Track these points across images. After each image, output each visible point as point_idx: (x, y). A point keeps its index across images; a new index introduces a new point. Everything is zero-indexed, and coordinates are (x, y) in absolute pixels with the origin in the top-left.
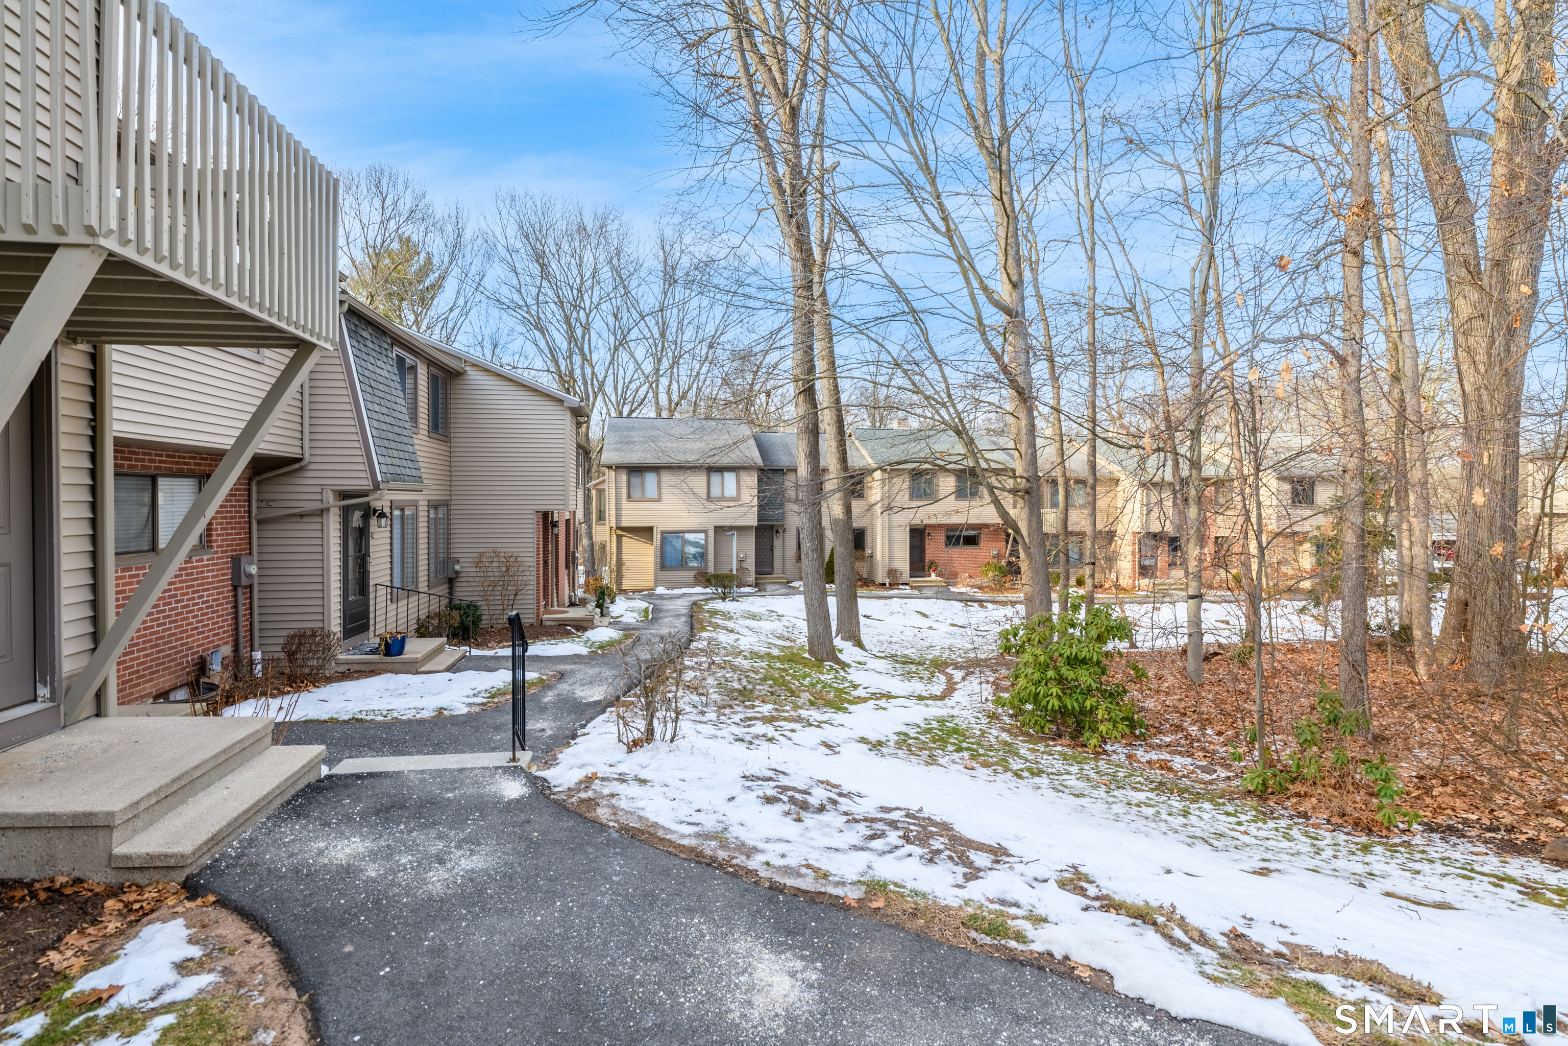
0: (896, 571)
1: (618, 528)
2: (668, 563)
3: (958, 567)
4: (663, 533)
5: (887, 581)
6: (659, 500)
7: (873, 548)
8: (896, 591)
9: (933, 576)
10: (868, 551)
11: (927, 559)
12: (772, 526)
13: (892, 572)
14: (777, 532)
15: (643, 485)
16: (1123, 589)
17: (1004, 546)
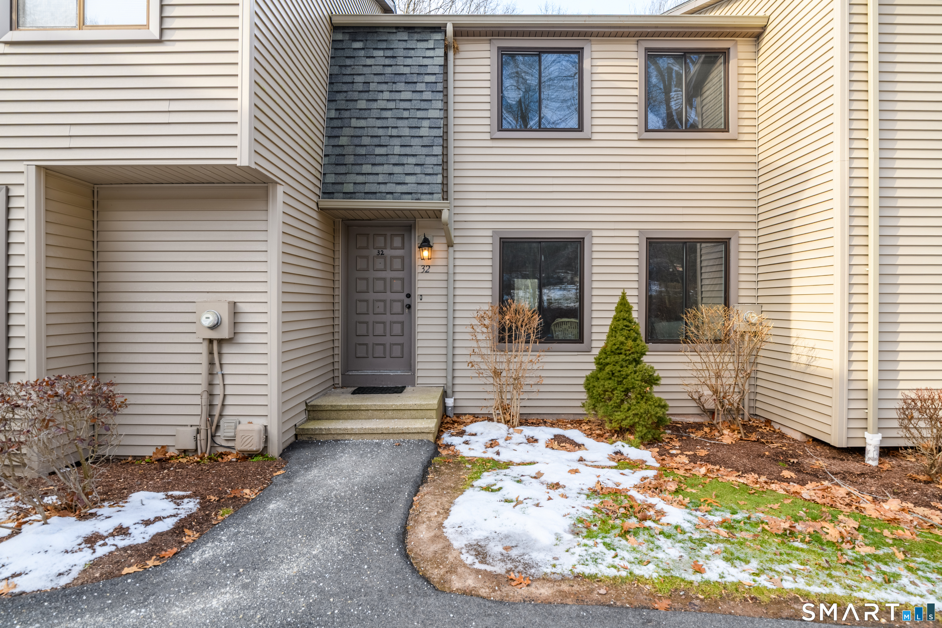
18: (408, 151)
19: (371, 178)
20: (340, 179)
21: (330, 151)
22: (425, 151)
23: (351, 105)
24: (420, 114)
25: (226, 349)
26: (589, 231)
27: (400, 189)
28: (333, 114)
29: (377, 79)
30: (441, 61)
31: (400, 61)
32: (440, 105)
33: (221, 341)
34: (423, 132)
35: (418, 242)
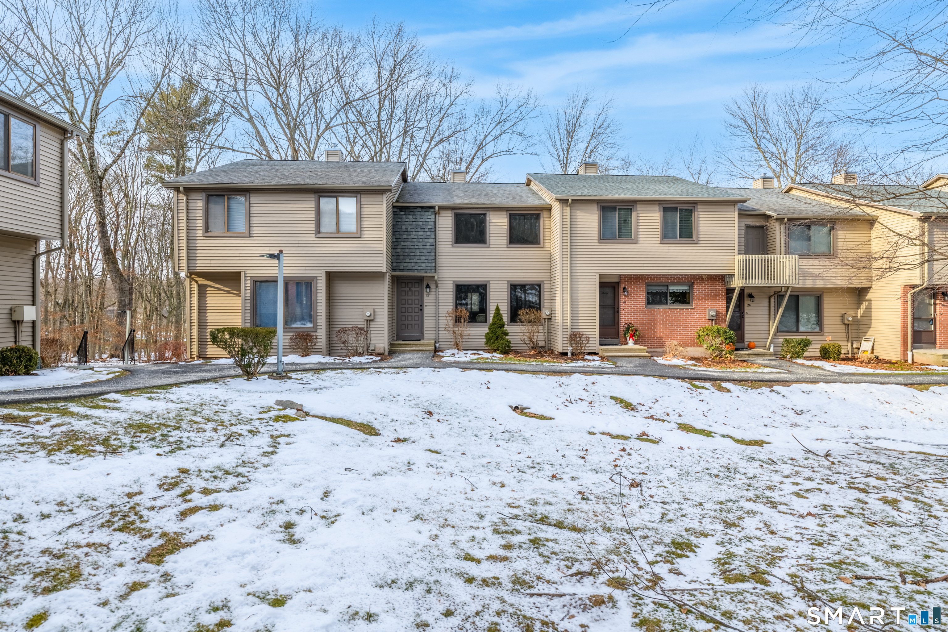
0: (580, 335)
2: (263, 322)
3: (661, 332)
4: (252, 280)
5: (569, 350)
6: (248, 235)
7: (552, 309)
8: (580, 363)
9: (631, 344)
10: (545, 312)
11: (622, 322)
12: (415, 278)
13: (575, 337)
14: (428, 286)
15: (227, 212)
16: (889, 362)
17: (725, 305)
18: (422, 254)
19: (409, 264)
20: (398, 264)
21: (394, 254)
22: (428, 254)
23: (401, 237)
24: (426, 240)
25: (371, 323)
26: (489, 281)
27: (420, 268)
28: (394, 240)
29: (410, 227)
30: (433, 220)
31: (418, 220)
32: (433, 237)
33: (370, 320)
34: (428, 247)
35: (425, 285)
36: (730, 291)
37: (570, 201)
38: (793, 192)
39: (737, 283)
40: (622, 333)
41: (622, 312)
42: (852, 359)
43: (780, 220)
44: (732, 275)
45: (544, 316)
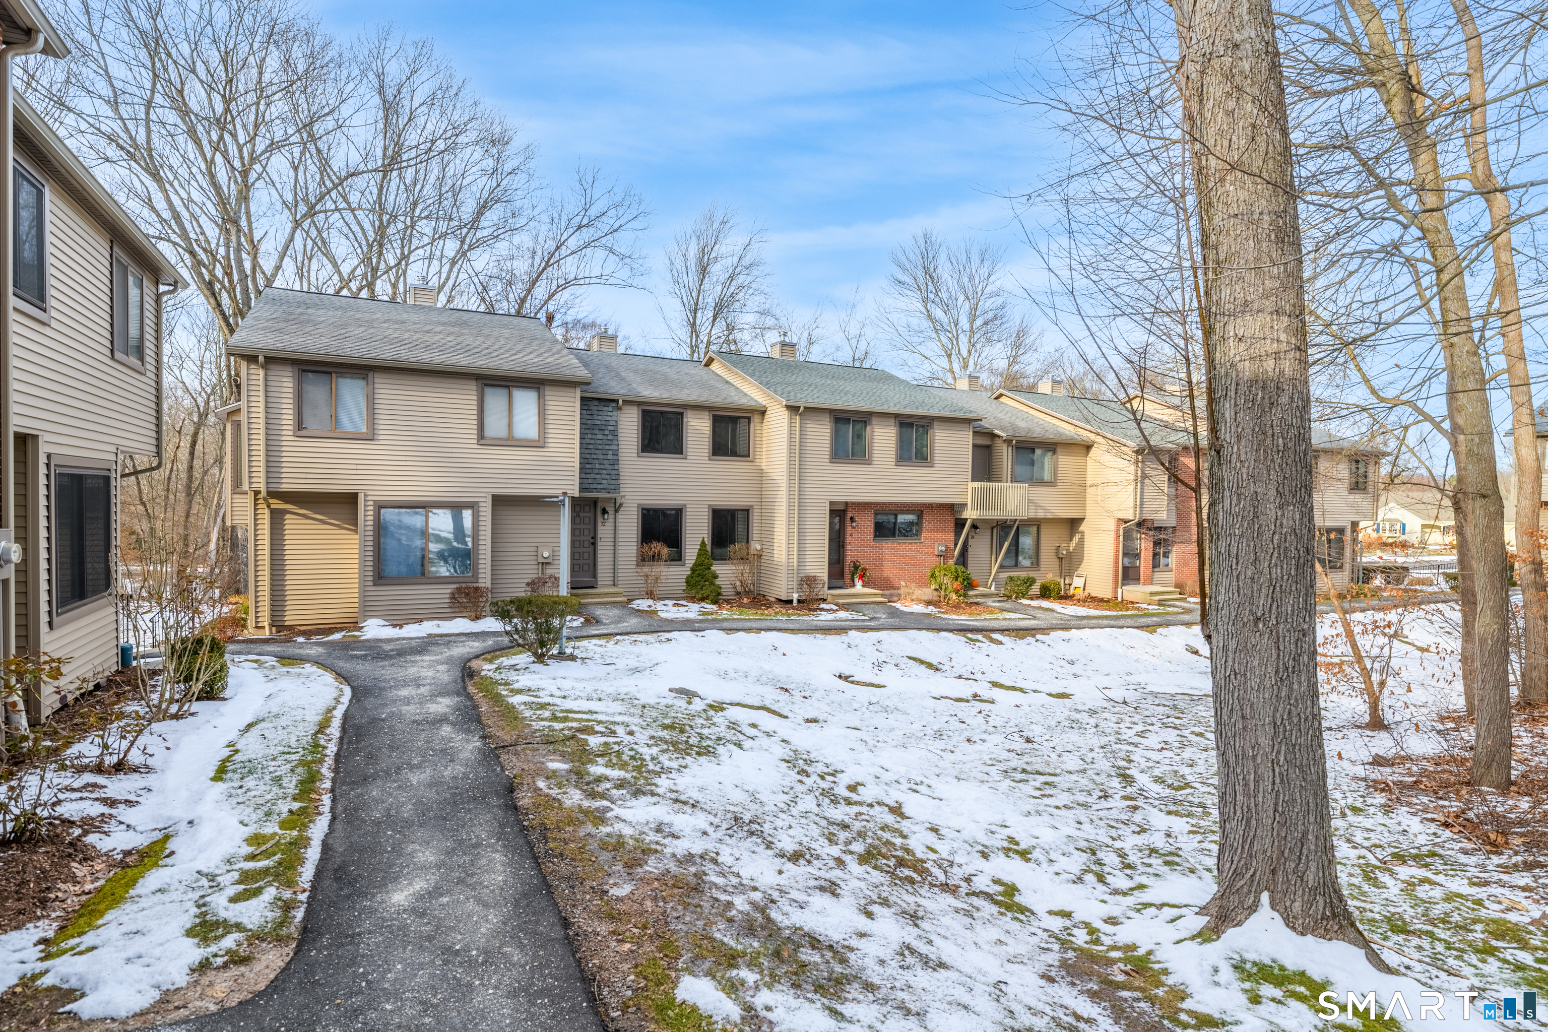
1: (272, 494)
2: (391, 569)
3: (889, 571)
4: (380, 506)
5: (795, 596)
6: (370, 437)
7: (764, 542)
9: (859, 587)
10: (755, 546)
11: (850, 558)
12: (595, 502)
13: (804, 580)
14: (604, 511)
15: (334, 399)
16: (1102, 600)
17: (953, 538)
22: (610, 467)
26: (685, 505)
30: (615, 418)
31: (595, 417)
32: (616, 442)
34: (609, 457)
35: (599, 510)
36: (960, 524)
37: (802, 409)
38: (1003, 399)
39: (970, 514)
40: (847, 572)
41: (849, 547)
42: (1067, 598)
43: (1008, 442)
44: (964, 505)
45: (752, 551)
